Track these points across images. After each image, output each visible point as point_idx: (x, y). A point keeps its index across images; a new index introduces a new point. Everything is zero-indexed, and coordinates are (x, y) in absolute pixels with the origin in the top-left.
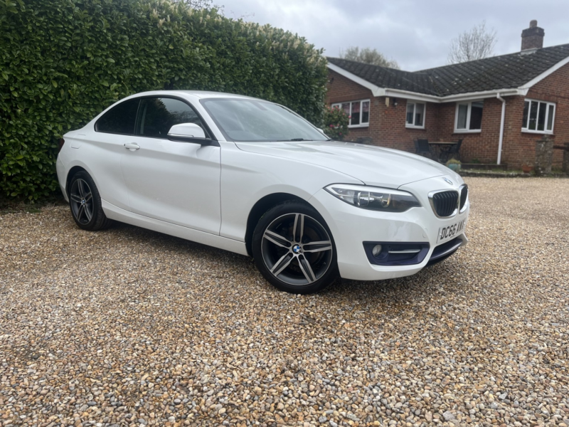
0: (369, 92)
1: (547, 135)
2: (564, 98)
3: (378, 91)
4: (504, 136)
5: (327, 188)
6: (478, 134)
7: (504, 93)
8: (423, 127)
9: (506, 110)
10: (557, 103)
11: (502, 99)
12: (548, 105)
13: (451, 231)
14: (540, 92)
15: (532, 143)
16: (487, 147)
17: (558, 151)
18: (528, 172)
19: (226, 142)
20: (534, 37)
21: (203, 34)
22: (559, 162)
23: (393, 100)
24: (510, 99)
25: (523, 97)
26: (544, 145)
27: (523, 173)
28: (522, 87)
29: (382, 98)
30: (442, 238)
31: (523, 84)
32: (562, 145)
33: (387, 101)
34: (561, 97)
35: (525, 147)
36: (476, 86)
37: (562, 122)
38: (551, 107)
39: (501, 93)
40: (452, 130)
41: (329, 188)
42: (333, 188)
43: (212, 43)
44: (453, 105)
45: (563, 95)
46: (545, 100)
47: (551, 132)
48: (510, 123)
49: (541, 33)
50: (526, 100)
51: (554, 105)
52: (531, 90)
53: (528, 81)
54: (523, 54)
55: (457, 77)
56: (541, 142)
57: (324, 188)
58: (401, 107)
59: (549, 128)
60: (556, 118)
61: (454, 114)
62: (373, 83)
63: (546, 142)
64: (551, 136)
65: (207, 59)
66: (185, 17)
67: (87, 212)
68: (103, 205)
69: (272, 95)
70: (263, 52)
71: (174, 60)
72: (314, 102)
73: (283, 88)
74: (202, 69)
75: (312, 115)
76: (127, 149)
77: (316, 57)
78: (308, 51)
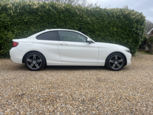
21: (92, 14)
43: (95, 16)
65: (91, 21)
66: (87, 10)
67: (37, 65)
68: (47, 61)
69: (115, 29)
70: (113, 17)
71: (81, 22)
72: (134, 31)
73: (120, 27)
74: (89, 24)
75: (134, 35)
76: (61, 44)
77: (138, 16)
78: (133, 14)
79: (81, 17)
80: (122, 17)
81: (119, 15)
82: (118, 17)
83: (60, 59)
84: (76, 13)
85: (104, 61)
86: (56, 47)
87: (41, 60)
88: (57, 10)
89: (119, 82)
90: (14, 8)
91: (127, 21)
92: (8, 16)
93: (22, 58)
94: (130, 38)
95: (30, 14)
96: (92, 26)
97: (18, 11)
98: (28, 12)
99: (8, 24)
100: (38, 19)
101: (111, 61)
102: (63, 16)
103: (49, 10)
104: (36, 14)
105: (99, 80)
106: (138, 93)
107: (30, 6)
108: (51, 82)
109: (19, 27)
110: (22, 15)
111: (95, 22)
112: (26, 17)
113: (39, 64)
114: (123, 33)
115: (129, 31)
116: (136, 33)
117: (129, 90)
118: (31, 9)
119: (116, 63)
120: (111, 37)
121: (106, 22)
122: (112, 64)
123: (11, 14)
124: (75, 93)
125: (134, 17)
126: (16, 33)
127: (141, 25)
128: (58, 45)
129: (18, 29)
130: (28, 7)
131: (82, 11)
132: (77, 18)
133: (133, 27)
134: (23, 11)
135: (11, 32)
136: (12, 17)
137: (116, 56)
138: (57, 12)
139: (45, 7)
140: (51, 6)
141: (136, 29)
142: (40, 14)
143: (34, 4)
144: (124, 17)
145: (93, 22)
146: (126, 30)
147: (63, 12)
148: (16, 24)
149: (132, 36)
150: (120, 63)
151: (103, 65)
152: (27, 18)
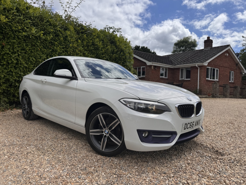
0: (145, 63)
1: (216, 81)
2: (222, 67)
3: (149, 63)
4: (199, 82)
5: (121, 100)
6: (189, 80)
7: (198, 64)
8: (167, 78)
9: (200, 71)
10: (219, 69)
11: (198, 67)
12: (216, 69)
13: (190, 125)
14: (212, 64)
15: (210, 84)
16: (193, 86)
17: (221, 87)
18: (210, 96)
19: (81, 78)
20: (209, 43)
22: (222, 92)
23: (155, 67)
24: (201, 67)
25: (206, 66)
26: (216, 85)
27: (207, 96)
28: (205, 62)
29: (150, 66)
30: (185, 129)
31: (206, 61)
32: (222, 85)
33: (153, 67)
34: (221, 66)
35: (208, 86)
36: (188, 62)
37: (222, 76)
38: (217, 70)
39: (197, 64)
40: (179, 79)
41: (122, 100)
42: (123, 101)
44: (179, 69)
45: (221, 65)
46: (215, 67)
47: (218, 80)
48: (202, 76)
49: (212, 41)
50: (207, 67)
51: (218, 69)
52: (209, 63)
53: (208, 60)
54: (205, 49)
55: (180, 58)
56: (214, 84)
57: (119, 100)
58: (158, 70)
59: (217, 79)
60: (219, 74)
61: (179, 73)
62: (146, 60)
63: (216, 84)
64: (218, 82)
68: (33, 108)
76: (42, 82)
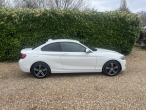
21: (90, 18)
65: (89, 25)
66: (85, 15)
67: (43, 74)
68: (52, 70)
69: (112, 32)
70: (110, 20)
71: (80, 27)
72: (129, 33)
73: (117, 30)
74: (88, 28)
75: (130, 36)
76: (63, 55)
77: (133, 18)
78: (128, 16)
79: (79, 22)
80: (118, 20)
81: (115, 18)
82: (114, 20)
83: (62, 68)
84: (75, 18)
85: (101, 68)
86: (58, 58)
87: (46, 69)
88: (58, 17)
89: (114, 91)
90: (18, 17)
91: (123, 23)
92: (13, 24)
93: (30, 68)
94: (126, 39)
95: (33, 22)
96: (90, 30)
97: (22, 19)
98: (31, 20)
99: (14, 32)
100: (41, 26)
101: (107, 68)
102: (63, 22)
103: (50, 17)
104: (38, 21)
105: (97, 89)
106: (129, 104)
107: (33, 14)
108: (56, 92)
109: (24, 34)
110: (26, 23)
111: (93, 26)
112: (29, 24)
113: (44, 72)
114: (119, 35)
115: (125, 32)
116: (131, 34)
117: (122, 100)
118: (33, 17)
119: (112, 69)
120: (108, 39)
121: (103, 26)
122: (108, 71)
123: (16, 23)
124: (77, 105)
125: (129, 19)
126: (21, 39)
127: (136, 26)
128: (60, 55)
129: (23, 36)
130: (31, 15)
131: (81, 16)
132: (76, 23)
133: (128, 29)
134: (27, 19)
135: (17, 39)
136: (17, 26)
137: (112, 64)
138: (58, 19)
139: (46, 15)
140: (52, 13)
141: (132, 30)
142: (42, 21)
143: (36, 12)
144: (120, 20)
145: (91, 27)
146: (122, 32)
147: (63, 18)
148: (21, 31)
149: (127, 37)
150: (116, 70)
151: (101, 71)
152: (30, 26)
